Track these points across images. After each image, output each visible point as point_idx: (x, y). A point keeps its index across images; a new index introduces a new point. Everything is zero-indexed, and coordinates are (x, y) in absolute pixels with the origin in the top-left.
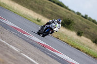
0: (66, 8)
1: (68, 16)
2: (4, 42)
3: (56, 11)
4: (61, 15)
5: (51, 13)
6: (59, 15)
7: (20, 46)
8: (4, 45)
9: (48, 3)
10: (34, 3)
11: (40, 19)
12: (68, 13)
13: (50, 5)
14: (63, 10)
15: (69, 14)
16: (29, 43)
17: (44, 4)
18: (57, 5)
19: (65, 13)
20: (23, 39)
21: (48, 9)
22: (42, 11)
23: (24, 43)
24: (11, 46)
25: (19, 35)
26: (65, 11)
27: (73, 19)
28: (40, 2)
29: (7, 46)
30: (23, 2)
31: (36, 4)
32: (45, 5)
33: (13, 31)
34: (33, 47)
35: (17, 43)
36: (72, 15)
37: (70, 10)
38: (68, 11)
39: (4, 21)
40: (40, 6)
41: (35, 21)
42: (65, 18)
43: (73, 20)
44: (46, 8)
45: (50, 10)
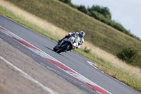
0: (127, 33)
1: (129, 45)
2: (36, 82)
3: (111, 37)
4: (120, 44)
5: (105, 40)
6: (117, 43)
7: (59, 88)
8: (36, 87)
9: (100, 25)
10: (80, 26)
11: (88, 48)
12: (130, 40)
13: (104, 28)
14: (121, 36)
15: (130, 42)
16: (72, 83)
17: (94, 26)
18: (113, 29)
19: (125, 40)
20: (63, 77)
21: (100, 34)
22: (92, 37)
23: (66, 84)
24: (46, 88)
25: (59, 73)
26: (125, 38)
27: (136, 49)
28: (88, 24)
29: (40, 87)
30: (64, 23)
31: (84, 27)
32: (96, 28)
33: (49, 66)
34: (78, 89)
35: (55, 84)
36: (135, 43)
37: (132, 36)
38: (129, 37)
39: (37, 52)
40: (89, 30)
41: (81, 52)
42: (124, 48)
43: (136, 51)
44: (98, 33)
45: (103, 36)
